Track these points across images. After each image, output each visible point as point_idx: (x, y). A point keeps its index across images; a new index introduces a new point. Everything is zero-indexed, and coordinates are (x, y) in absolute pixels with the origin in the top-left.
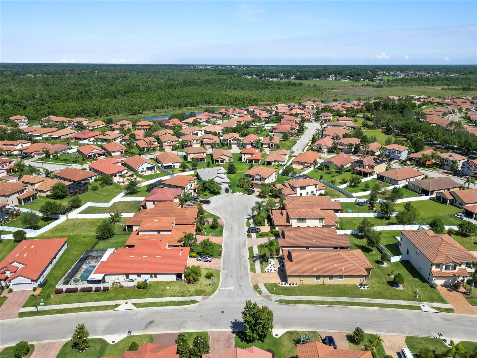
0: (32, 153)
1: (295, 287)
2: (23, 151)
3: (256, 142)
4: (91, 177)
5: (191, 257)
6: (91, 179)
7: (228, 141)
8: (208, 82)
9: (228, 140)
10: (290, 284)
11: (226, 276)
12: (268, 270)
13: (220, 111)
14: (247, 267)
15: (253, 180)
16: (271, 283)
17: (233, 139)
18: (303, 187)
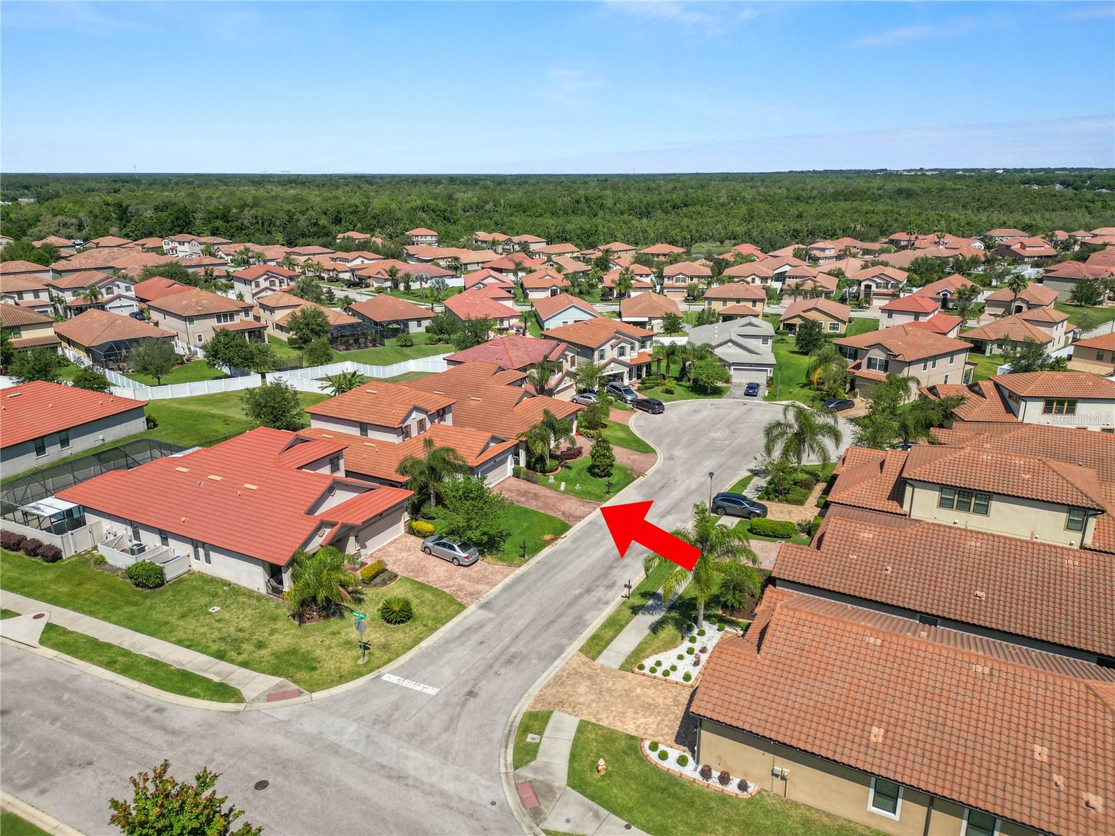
0: (370, 277)
1: (724, 799)
2: (356, 273)
3: (959, 293)
4: (419, 320)
5: (412, 531)
6: (419, 325)
7: (862, 288)
8: (904, 195)
9: (863, 284)
10: (706, 773)
11: (461, 635)
12: (659, 664)
13: (893, 237)
14: (586, 626)
15: (858, 367)
16: (618, 726)
17: (879, 281)
18: (1061, 402)
